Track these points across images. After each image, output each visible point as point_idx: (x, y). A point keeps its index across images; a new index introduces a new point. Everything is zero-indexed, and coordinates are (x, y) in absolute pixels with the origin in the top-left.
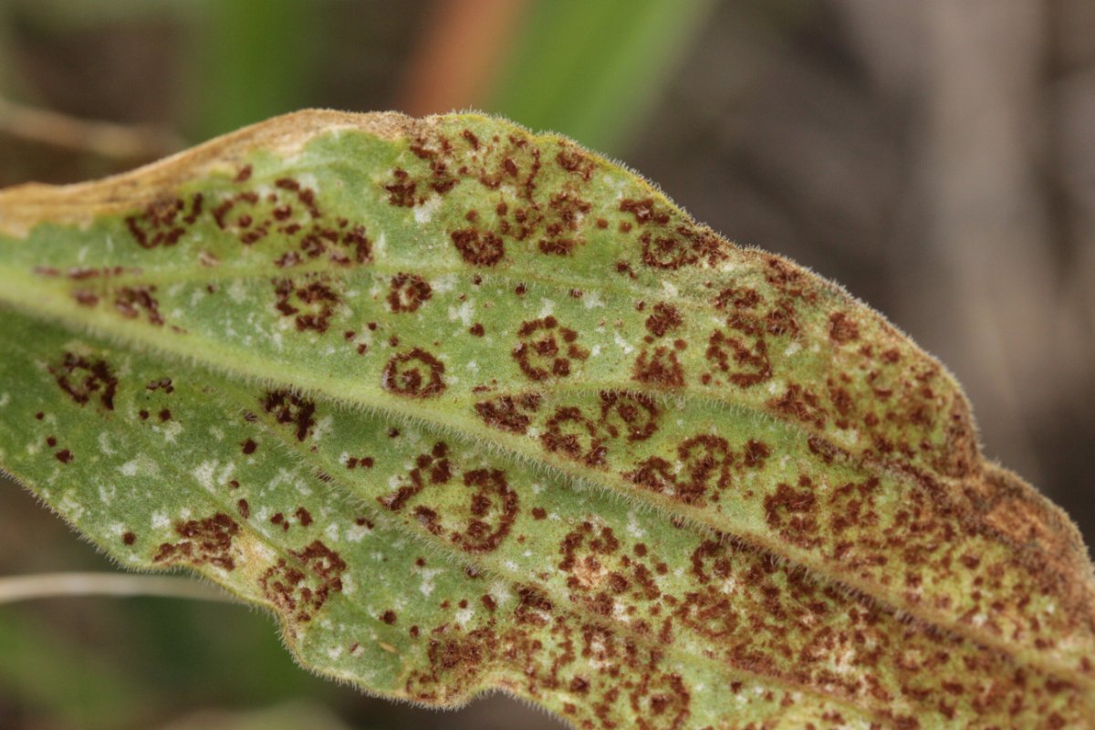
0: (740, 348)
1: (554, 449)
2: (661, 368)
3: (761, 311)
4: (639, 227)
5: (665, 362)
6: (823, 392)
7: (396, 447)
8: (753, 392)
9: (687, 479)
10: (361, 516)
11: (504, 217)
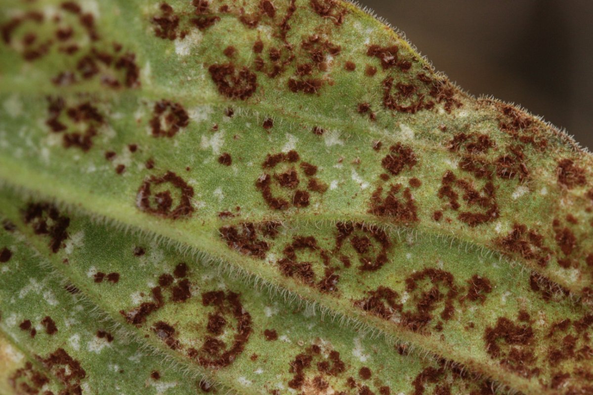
0: (469, 189)
1: (291, 274)
2: (396, 203)
3: (492, 156)
4: (384, 71)
5: (400, 197)
6: (549, 231)
7: (141, 265)
8: (480, 230)
9: (413, 309)
10: (101, 328)
11: (259, 54)
